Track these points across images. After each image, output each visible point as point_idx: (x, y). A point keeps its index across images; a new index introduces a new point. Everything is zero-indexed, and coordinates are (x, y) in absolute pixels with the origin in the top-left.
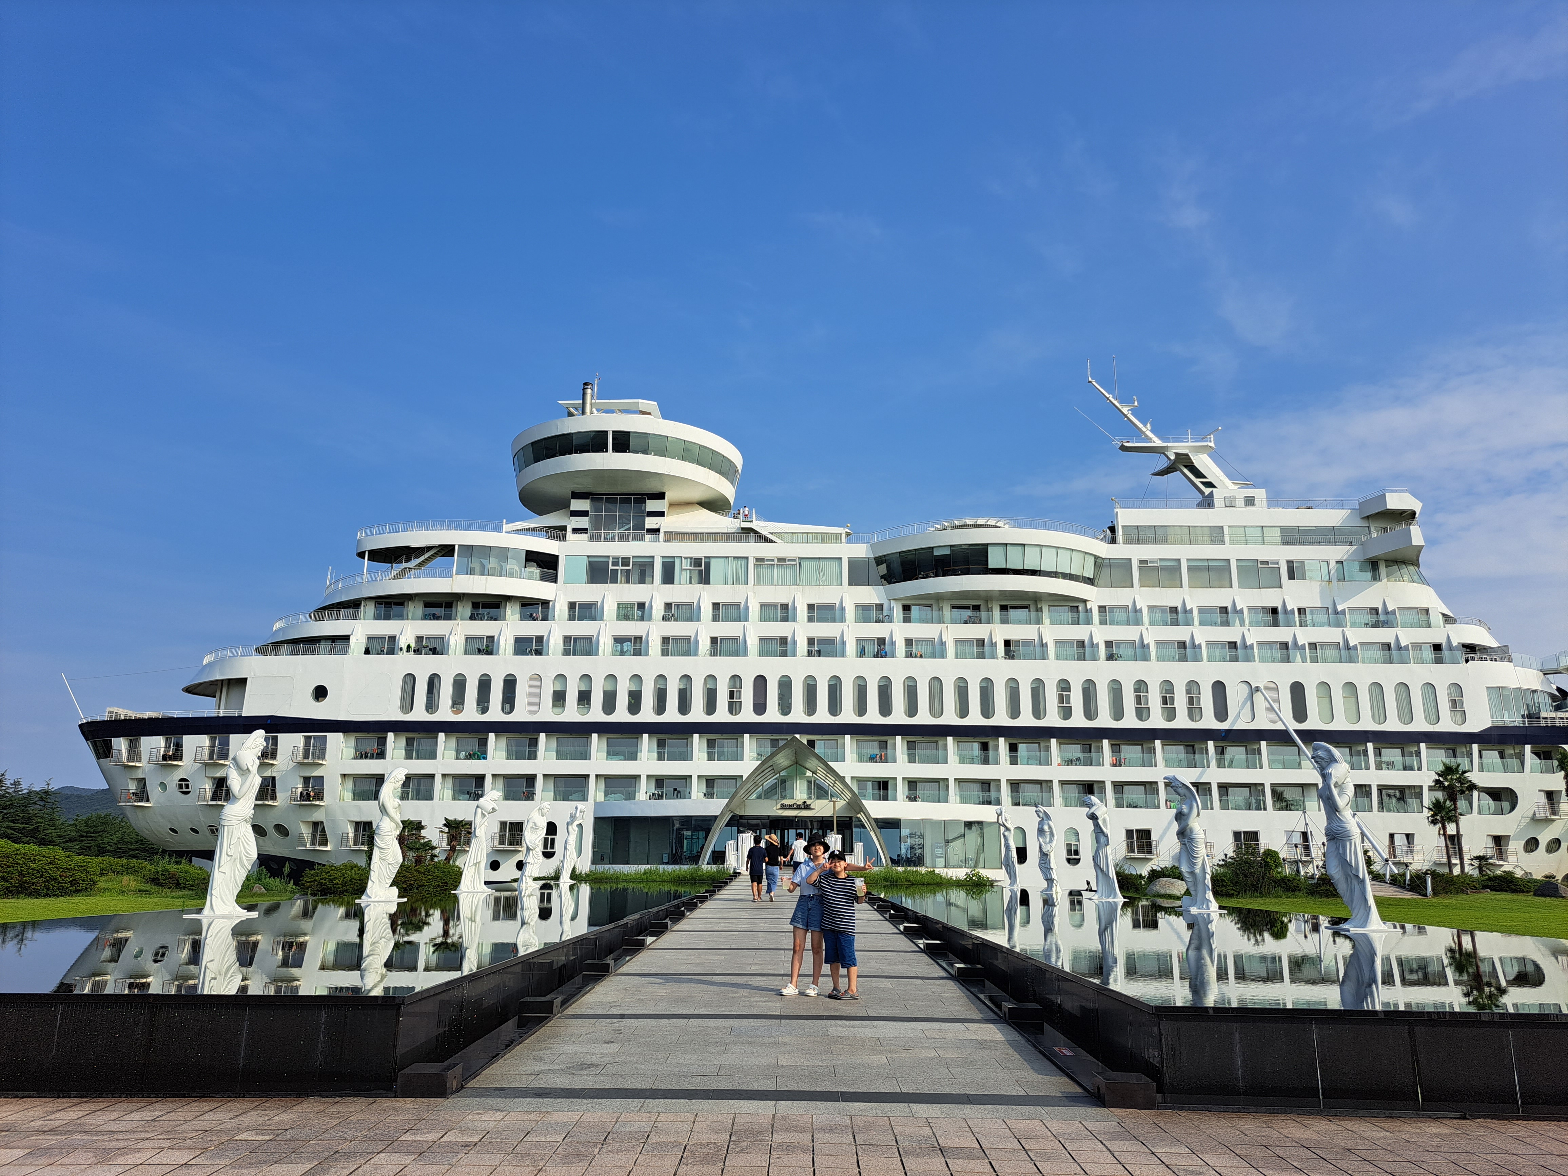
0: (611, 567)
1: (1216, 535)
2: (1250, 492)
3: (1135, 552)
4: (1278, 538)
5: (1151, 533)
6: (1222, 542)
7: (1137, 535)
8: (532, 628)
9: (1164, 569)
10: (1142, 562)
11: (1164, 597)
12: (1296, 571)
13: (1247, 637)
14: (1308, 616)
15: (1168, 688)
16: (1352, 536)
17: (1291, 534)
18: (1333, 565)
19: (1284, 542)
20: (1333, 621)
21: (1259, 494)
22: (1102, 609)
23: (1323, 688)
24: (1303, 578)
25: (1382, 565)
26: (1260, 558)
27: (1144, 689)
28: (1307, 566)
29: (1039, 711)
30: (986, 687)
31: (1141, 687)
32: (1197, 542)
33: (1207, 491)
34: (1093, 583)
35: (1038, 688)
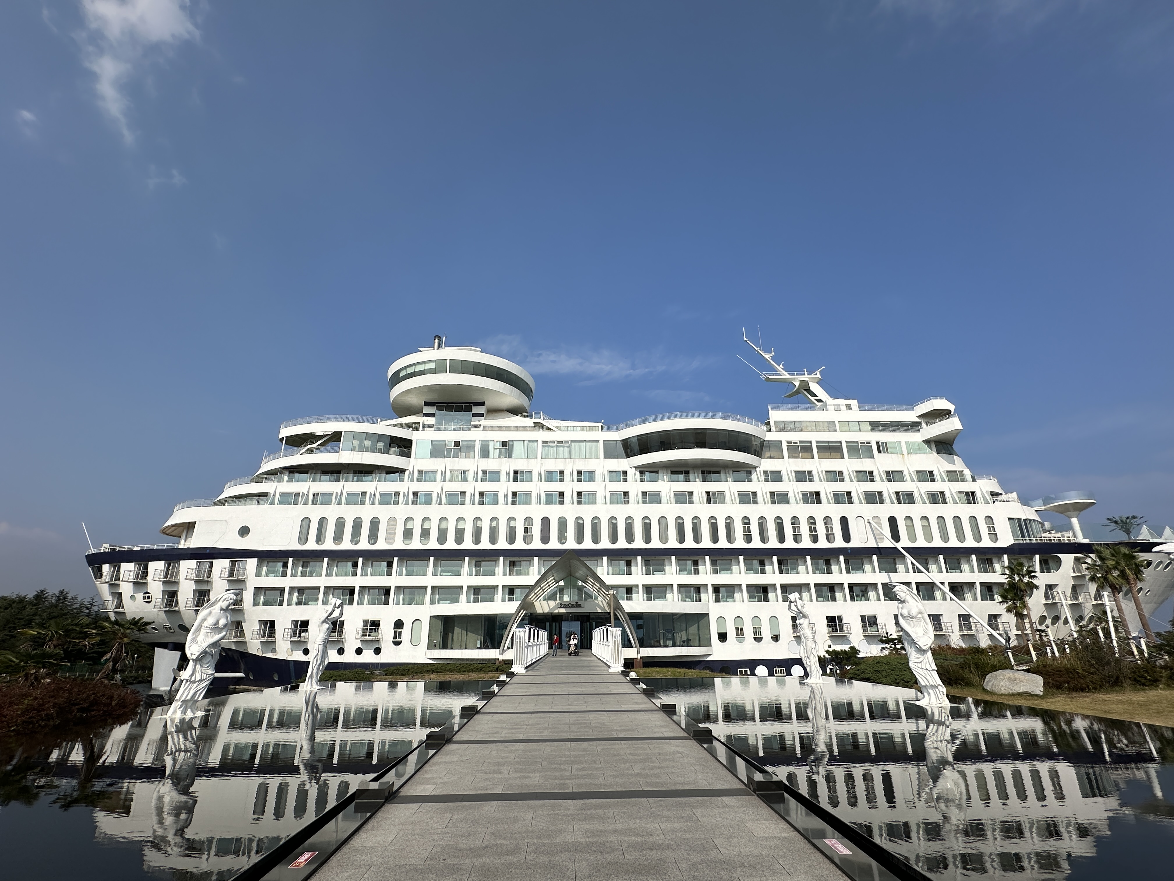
0: (447, 448)
1: (831, 426)
2: (848, 403)
3: (784, 437)
4: (869, 428)
6: (835, 430)
7: (783, 427)
8: (391, 488)
9: (802, 447)
11: (804, 464)
12: (881, 447)
13: (858, 488)
14: (891, 476)
15: (812, 521)
16: (914, 426)
17: (876, 426)
18: (903, 444)
19: (873, 431)
20: (908, 478)
21: (854, 403)
22: (766, 472)
23: (909, 520)
24: (887, 452)
25: (933, 444)
26: (860, 440)
27: (797, 522)
28: (888, 445)
29: (731, 538)
30: (696, 522)
31: (795, 521)
32: (821, 431)
33: (820, 404)
34: (759, 456)
35: (730, 523)
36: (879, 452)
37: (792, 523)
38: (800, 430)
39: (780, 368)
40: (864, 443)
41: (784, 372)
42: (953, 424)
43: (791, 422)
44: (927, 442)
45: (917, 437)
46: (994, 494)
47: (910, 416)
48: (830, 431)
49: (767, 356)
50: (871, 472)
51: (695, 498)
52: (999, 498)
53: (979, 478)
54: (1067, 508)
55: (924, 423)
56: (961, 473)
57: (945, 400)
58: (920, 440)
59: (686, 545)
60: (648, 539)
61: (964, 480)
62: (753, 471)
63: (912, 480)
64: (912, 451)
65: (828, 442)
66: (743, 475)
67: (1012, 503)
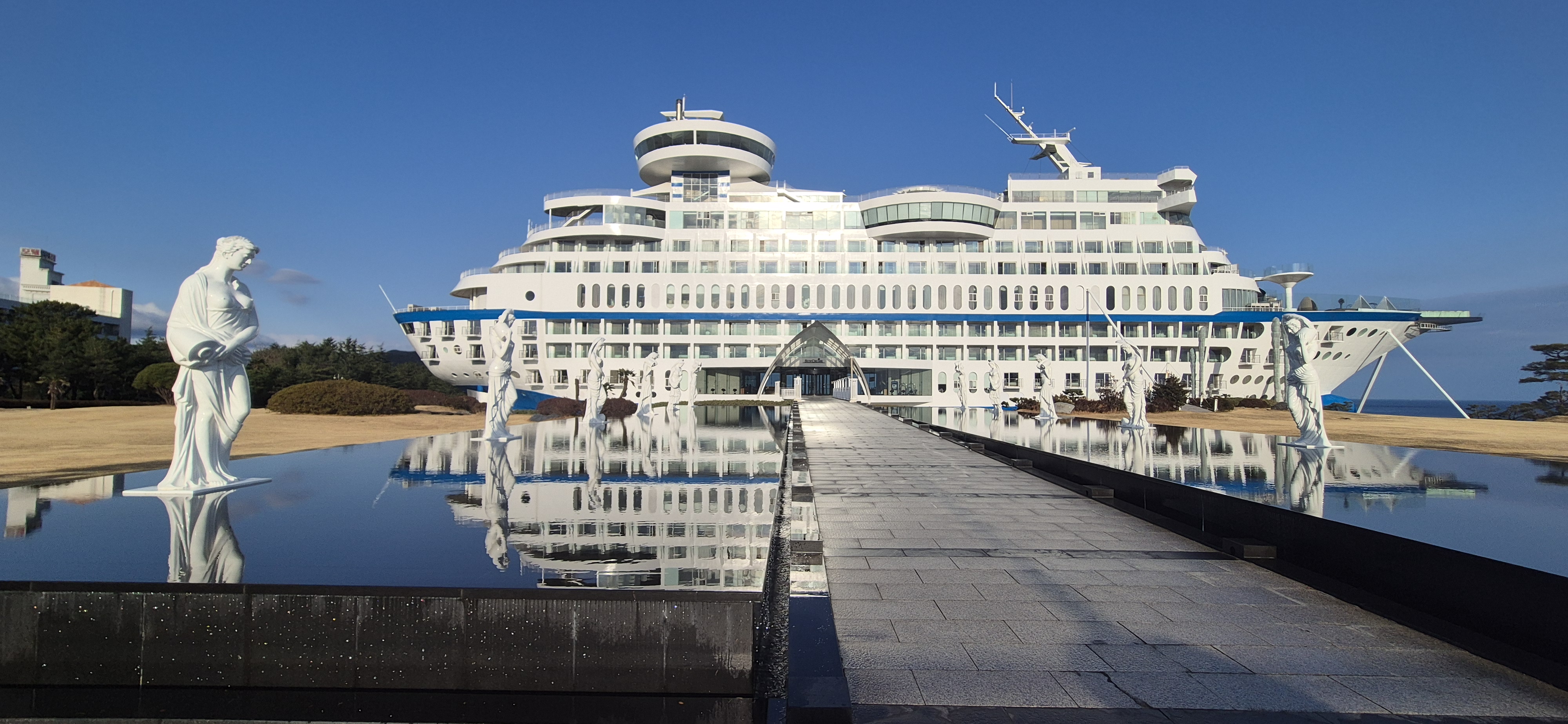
0: (698, 218)
1: (1069, 197)
2: (1091, 169)
3: (1020, 208)
4: (1106, 199)
5: (1030, 196)
6: (1072, 201)
7: (1020, 197)
8: (651, 257)
9: (1036, 218)
10: (1023, 213)
11: (1035, 235)
12: (1116, 219)
13: (1083, 259)
14: (1120, 247)
15: (1035, 290)
16: (1151, 197)
17: (1114, 197)
18: (1138, 215)
19: (1110, 201)
20: (1135, 249)
21: (1097, 170)
22: (998, 243)
23: (1126, 289)
24: (1120, 223)
25: (1168, 215)
26: (1095, 211)
27: (1020, 291)
28: (1123, 216)
29: (958, 304)
30: (927, 290)
31: (1018, 290)
32: (1057, 201)
33: (1064, 169)
34: (992, 227)
35: (958, 291)
36: (1112, 222)
37: (1016, 292)
38: (1038, 200)
39: (1029, 129)
40: (1098, 214)
41: (1031, 133)
42: (1190, 196)
43: (1029, 192)
44: (1161, 213)
45: (1153, 208)
46: (1214, 265)
47: (1151, 185)
48: (1066, 201)
49: (1017, 116)
50: (1100, 243)
51: (928, 268)
52: (1219, 269)
53: (1205, 249)
54: (1285, 279)
55: (1164, 193)
56: (1190, 244)
57: (1188, 170)
58: (1156, 210)
59: (917, 311)
60: (882, 305)
61: (1190, 251)
62: (985, 242)
63: (1139, 251)
64: (1144, 221)
65: (1063, 212)
66: (976, 246)
67: (1231, 274)
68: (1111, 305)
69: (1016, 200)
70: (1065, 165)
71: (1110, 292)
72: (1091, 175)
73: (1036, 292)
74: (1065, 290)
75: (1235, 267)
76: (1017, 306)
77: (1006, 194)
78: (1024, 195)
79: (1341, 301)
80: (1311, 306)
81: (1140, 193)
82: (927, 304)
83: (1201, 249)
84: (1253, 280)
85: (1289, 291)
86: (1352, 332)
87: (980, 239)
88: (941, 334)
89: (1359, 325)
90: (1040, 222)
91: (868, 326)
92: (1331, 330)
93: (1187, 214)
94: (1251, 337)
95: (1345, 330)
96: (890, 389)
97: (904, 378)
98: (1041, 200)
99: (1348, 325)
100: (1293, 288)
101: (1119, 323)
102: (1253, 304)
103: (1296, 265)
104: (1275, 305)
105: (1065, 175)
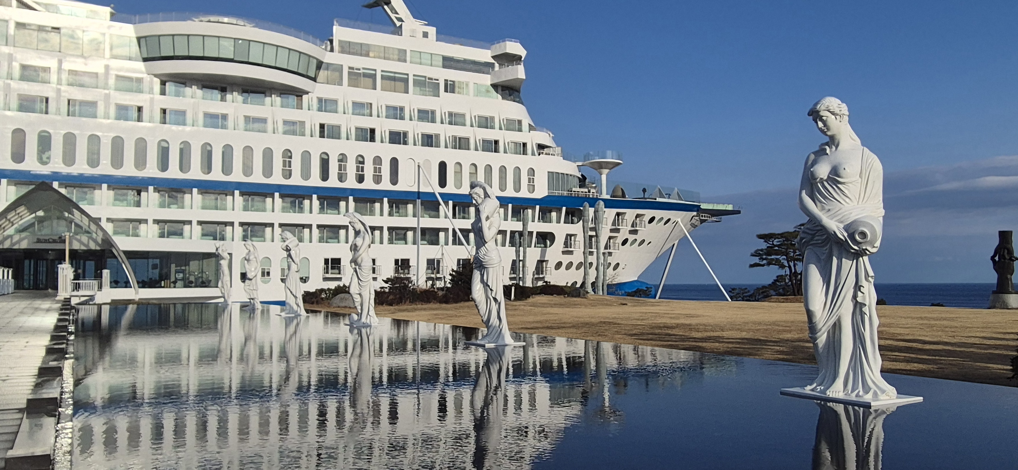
1: (402, 56)
2: (426, 29)
3: (346, 61)
4: (441, 63)
5: (359, 48)
6: (405, 61)
7: (347, 49)
9: (365, 75)
10: (350, 68)
11: (363, 95)
12: (449, 86)
13: (415, 129)
14: (453, 119)
15: (361, 160)
16: (485, 68)
17: (448, 62)
18: (471, 86)
19: (444, 66)
20: (468, 122)
22: (320, 100)
23: (458, 166)
24: (453, 92)
25: (500, 89)
26: (429, 75)
27: (344, 160)
28: (457, 85)
29: (268, 171)
30: (227, 151)
31: (343, 159)
32: (388, 59)
33: (398, 24)
34: (314, 79)
35: (268, 154)
36: (446, 91)
37: (339, 161)
38: (367, 55)
40: (431, 79)
42: (520, 72)
43: (358, 44)
44: (495, 86)
45: (486, 80)
46: (541, 147)
47: (484, 55)
48: (399, 60)
50: (433, 112)
51: (230, 123)
52: (546, 150)
53: (535, 130)
54: (601, 166)
55: (497, 65)
56: (520, 122)
57: (519, 44)
58: (489, 83)
59: (212, 177)
60: (164, 166)
61: (520, 130)
62: (305, 97)
63: (472, 126)
64: (478, 93)
65: (395, 73)
66: (293, 99)
67: (556, 156)
68: (443, 182)
69: (342, 51)
70: (400, 20)
71: (443, 166)
72: (425, 35)
73: (363, 163)
74: (394, 162)
75: (558, 150)
76: (341, 178)
77: (331, 42)
78: (351, 47)
79: (644, 191)
80: (620, 193)
81: (474, 63)
82: (227, 168)
83: (531, 128)
84: (574, 165)
85: (604, 177)
86: (652, 220)
87: (299, 93)
88: (246, 209)
89: (658, 214)
90: (369, 81)
91: (143, 194)
92: (636, 217)
93: (518, 91)
94: (572, 223)
95: (647, 219)
96: (173, 279)
97: (194, 265)
98: (371, 54)
99: (648, 213)
100: (607, 175)
101: (451, 203)
102: (574, 189)
103: (609, 153)
104: (593, 190)
105: (398, 31)
